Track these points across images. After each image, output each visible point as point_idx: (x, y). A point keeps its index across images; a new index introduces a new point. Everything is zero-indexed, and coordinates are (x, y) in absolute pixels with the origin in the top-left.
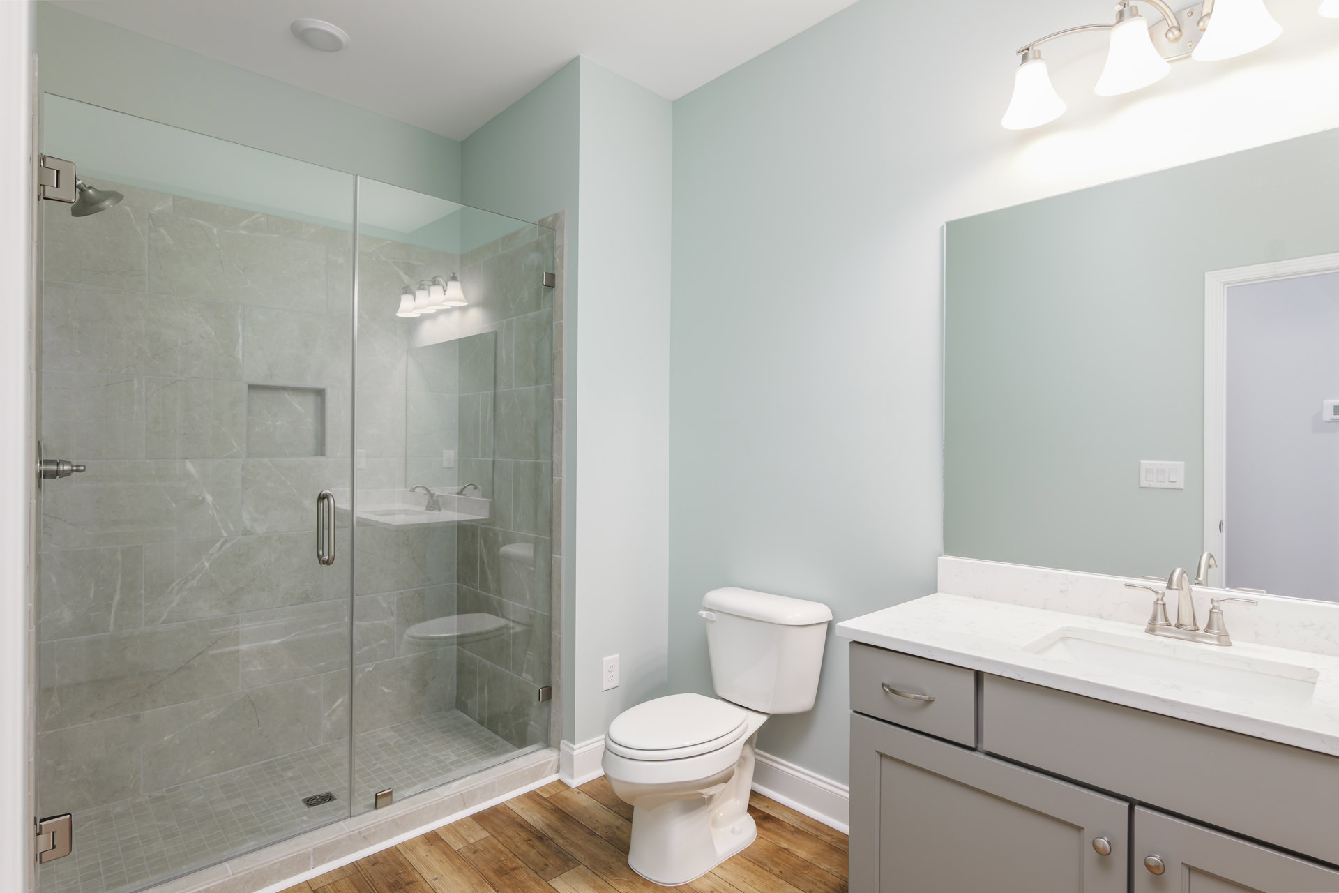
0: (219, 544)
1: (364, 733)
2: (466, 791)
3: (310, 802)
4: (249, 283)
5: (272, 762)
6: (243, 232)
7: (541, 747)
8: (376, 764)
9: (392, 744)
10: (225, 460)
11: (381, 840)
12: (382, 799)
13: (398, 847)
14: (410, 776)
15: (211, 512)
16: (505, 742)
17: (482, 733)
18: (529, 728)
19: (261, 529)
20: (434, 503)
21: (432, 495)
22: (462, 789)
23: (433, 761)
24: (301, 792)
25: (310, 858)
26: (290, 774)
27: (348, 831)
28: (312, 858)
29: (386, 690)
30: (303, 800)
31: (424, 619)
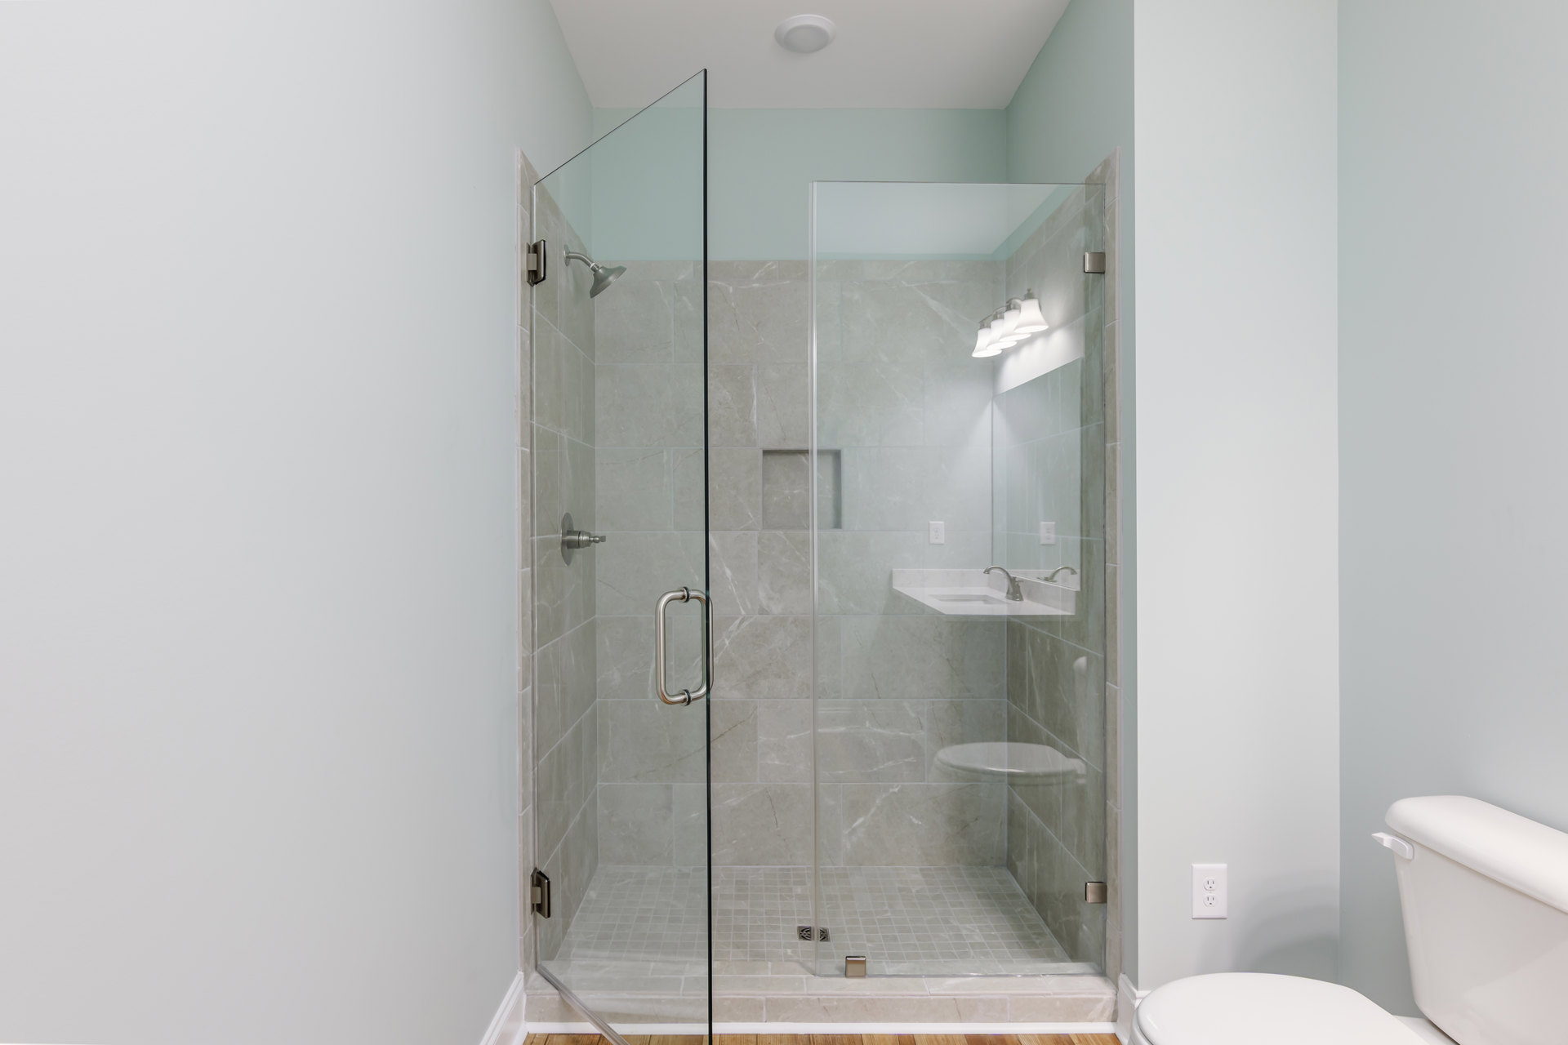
0: (737, 622)
1: (889, 867)
2: (963, 997)
3: (805, 933)
4: (763, 339)
5: (789, 870)
6: (756, 285)
7: (1092, 971)
8: (886, 911)
9: (914, 891)
10: (743, 532)
11: (846, 1020)
12: (854, 966)
13: (863, 1037)
14: (917, 943)
15: (730, 587)
16: (1055, 940)
17: (1027, 915)
18: (1081, 934)
19: (777, 609)
20: (1015, 590)
21: (1012, 580)
22: (956, 992)
23: (951, 933)
24: (801, 917)
25: (762, 1008)
26: (799, 890)
27: (805, 992)
28: (764, 1009)
29: (915, 821)
30: (799, 927)
31: (962, 739)
